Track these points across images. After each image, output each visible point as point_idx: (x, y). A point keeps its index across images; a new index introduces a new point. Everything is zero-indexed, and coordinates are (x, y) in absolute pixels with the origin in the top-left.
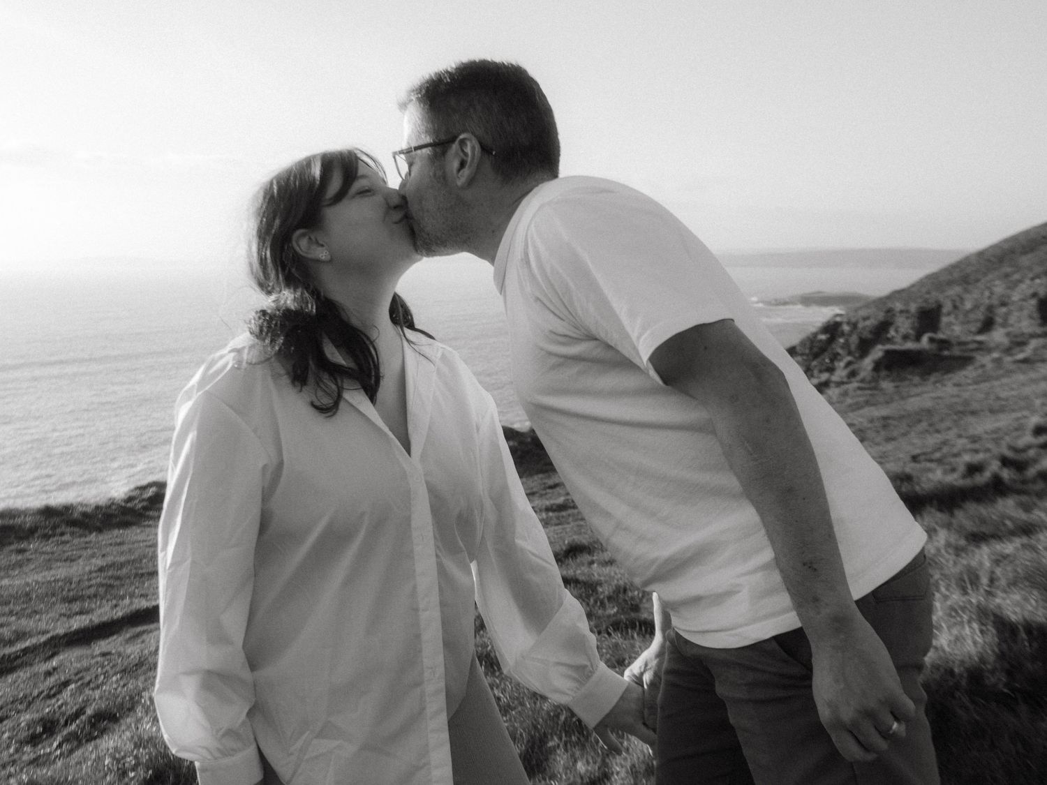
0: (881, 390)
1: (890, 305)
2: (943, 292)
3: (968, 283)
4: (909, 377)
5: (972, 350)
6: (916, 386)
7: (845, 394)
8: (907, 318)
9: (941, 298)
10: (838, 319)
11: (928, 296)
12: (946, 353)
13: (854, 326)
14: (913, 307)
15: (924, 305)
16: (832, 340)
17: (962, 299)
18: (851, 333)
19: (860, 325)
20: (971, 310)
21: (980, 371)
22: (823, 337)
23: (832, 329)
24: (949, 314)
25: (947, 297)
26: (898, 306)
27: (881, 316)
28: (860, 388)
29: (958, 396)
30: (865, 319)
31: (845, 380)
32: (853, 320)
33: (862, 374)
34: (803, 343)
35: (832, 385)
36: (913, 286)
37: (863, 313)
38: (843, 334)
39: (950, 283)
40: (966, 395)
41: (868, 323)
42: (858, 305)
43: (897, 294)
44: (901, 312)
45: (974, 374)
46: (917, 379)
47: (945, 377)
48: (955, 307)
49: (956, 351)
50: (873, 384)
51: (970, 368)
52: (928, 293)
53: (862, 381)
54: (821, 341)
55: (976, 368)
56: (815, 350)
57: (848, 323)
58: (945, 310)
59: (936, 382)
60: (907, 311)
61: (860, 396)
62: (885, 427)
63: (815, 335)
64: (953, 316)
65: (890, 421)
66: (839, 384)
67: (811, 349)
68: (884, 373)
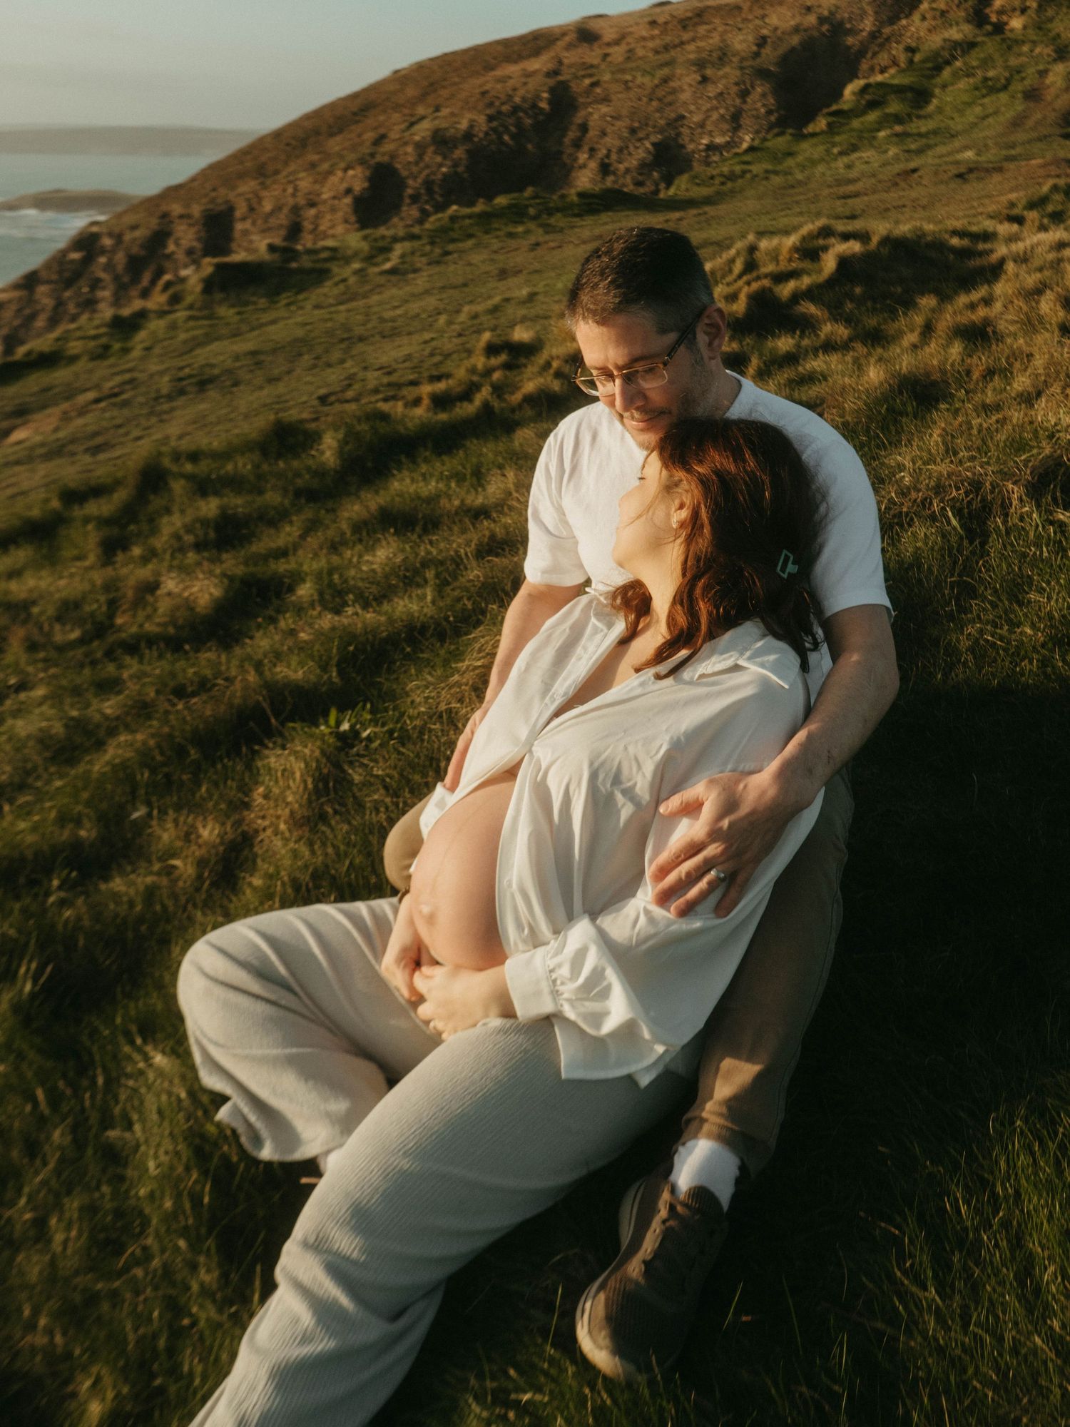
0: (222, 318)
1: (164, 208)
2: (233, 188)
3: (264, 175)
4: (254, 299)
5: (326, 260)
6: (264, 310)
7: (173, 327)
8: (190, 225)
9: (231, 196)
10: (95, 229)
11: (213, 194)
12: (294, 265)
13: (118, 238)
14: (196, 210)
15: (211, 206)
16: (88, 260)
17: (260, 199)
18: (113, 251)
19: (128, 237)
20: (272, 213)
21: (342, 287)
22: (75, 256)
23: (87, 243)
24: (244, 219)
25: (240, 195)
26: (176, 209)
27: (154, 223)
28: (191, 318)
29: (331, 319)
30: (134, 227)
31: (166, 308)
32: (117, 230)
33: (189, 299)
34: (48, 265)
35: (152, 315)
36: (193, 179)
37: (129, 219)
38: (103, 251)
39: (242, 176)
40: (341, 318)
41: (137, 233)
42: (119, 209)
43: (172, 192)
44: (181, 217)
45: (336, 291)
46: (263, 302)
47: (301, 297)
48: (252, 209)
49: (306, 262)
50: (206, 312)
51: (328, 283)
52: (214, 190)
53: (191, 307)
54: (72, 261)
55: (336, 284)
56: (67, 274)
57: (110, 235)
58: (238, 214)
59: (288, 305)
60: (189, 216)
61: (193, 329)
62: (258, 364)
63: (64, 253)
64: (249, 221)
65: (262, 357)
66: (162, 314)
67: (60, 272)
68: (218, 296)
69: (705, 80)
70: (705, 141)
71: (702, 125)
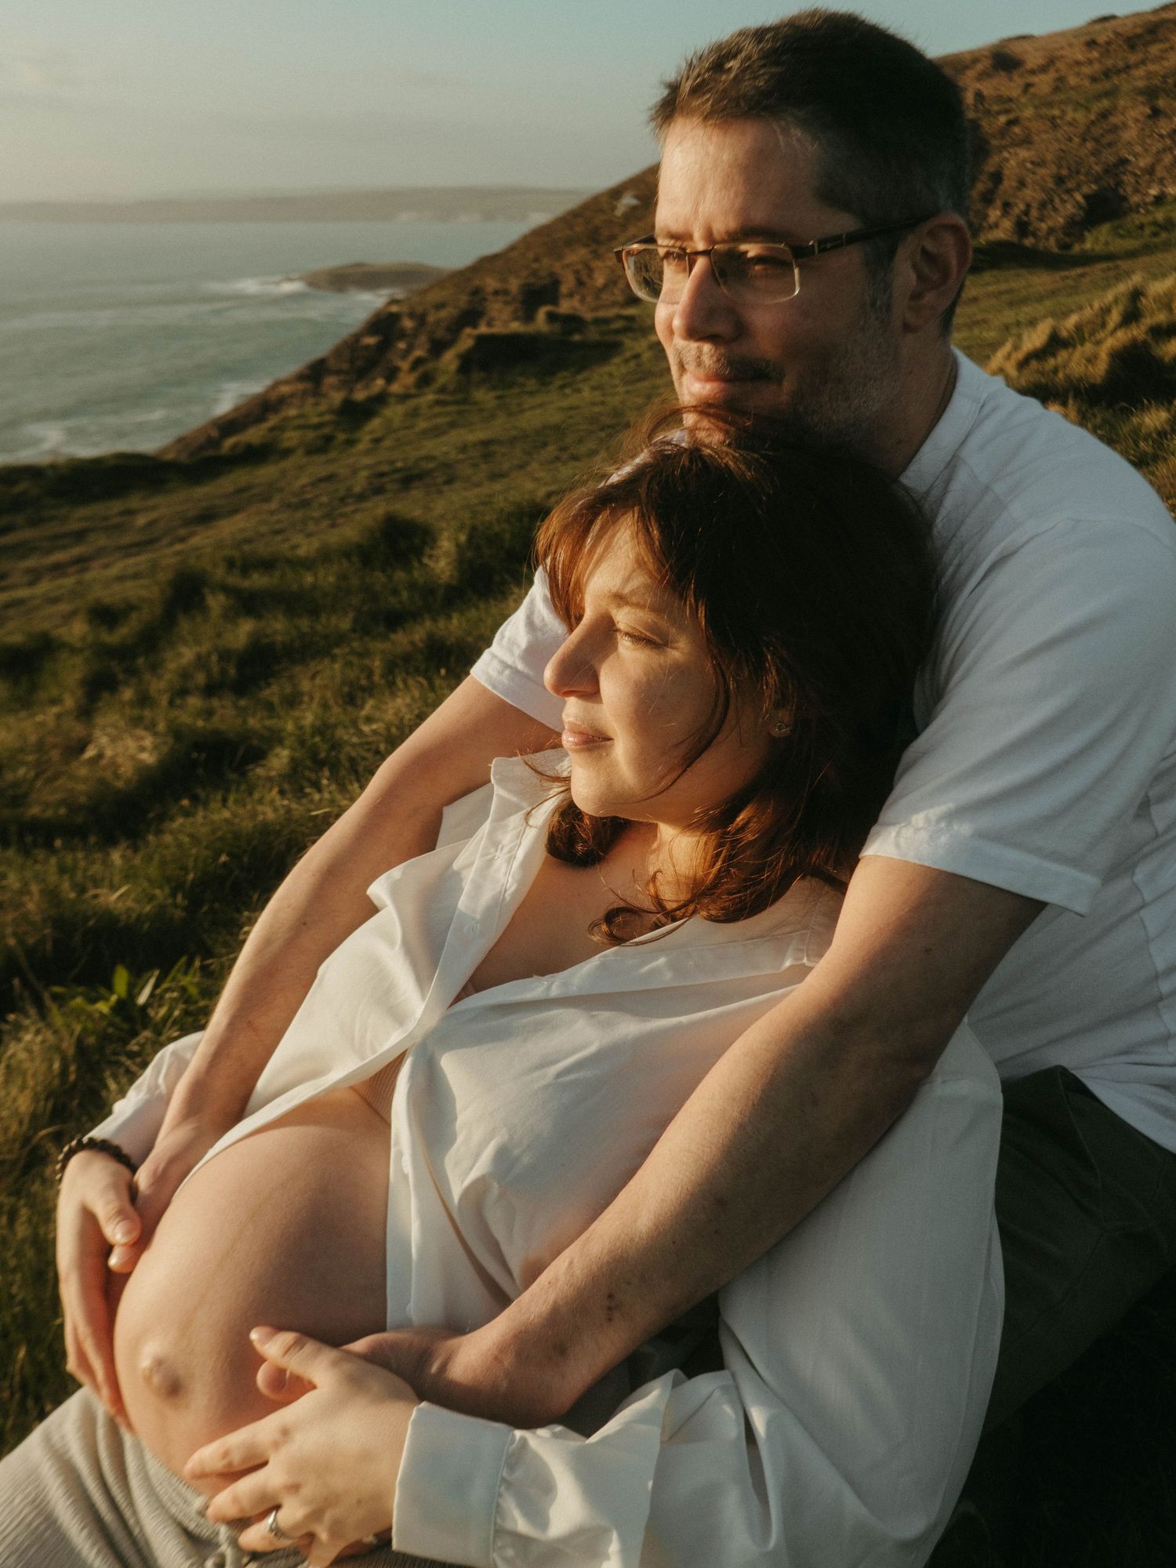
0: (476, 403)
1: (477, 282)
2: (560, 257)
3: (597, 242)
4: (521, 380)
5: (618, 332)
6: (531, 393)
7: (415, 413)
8: (506, 303)
9: (557, 267)
10: (394, 309)
11: (535, 265)
12: (577, 337)
13: (421, 319)
14: (514, 285)
15: (532, 280)
16: (385, 345)
17: (590, 271)
18: (416, 333)
19: (431, 318)
20: (605, 287)
21: (632, 364)
22: (370, 341)
23: (384, 325)
24: (571, 295)
25: (568, 266)
26: (491, 283)
27: (463, 300)
28: (438, 403)
29: (603, 403)
30: (440, 306)
31: (413, 391)
32: (419, 309)
33: (441, 380)
34: (338, 352)
35: (392, 400)
36: (512, 248)
37: (435, 296)
38: (402, 335)
39: (570, 243)
40: (615, 401)
41: (443, 314)
42: (423, 286)
43: (485, 264)
44: (496, 293)
45: (623, 370)
46: (532, 384)
47: (579, 377)
48: (580, 283)
49: (593, 335)
50: (459, 396)
51: (617, 360)
52: (536, 260)
53: (443, 390)
54: (367, 347)
55: (627, 361)
56: (359, 363)
57: (411, 315)
58: (564, 289)
59: (562, 387)
60: (505, 292)
61: (436, 416)
62: (487, 457)
63: (357, 337)
64: (577, 297)
65: (493, 448)
66: (404, 398)
67: (352, 361)
68: (477, 376)
69: (1156, 113)
70: (1154, 192)
71: (1150, 171)
